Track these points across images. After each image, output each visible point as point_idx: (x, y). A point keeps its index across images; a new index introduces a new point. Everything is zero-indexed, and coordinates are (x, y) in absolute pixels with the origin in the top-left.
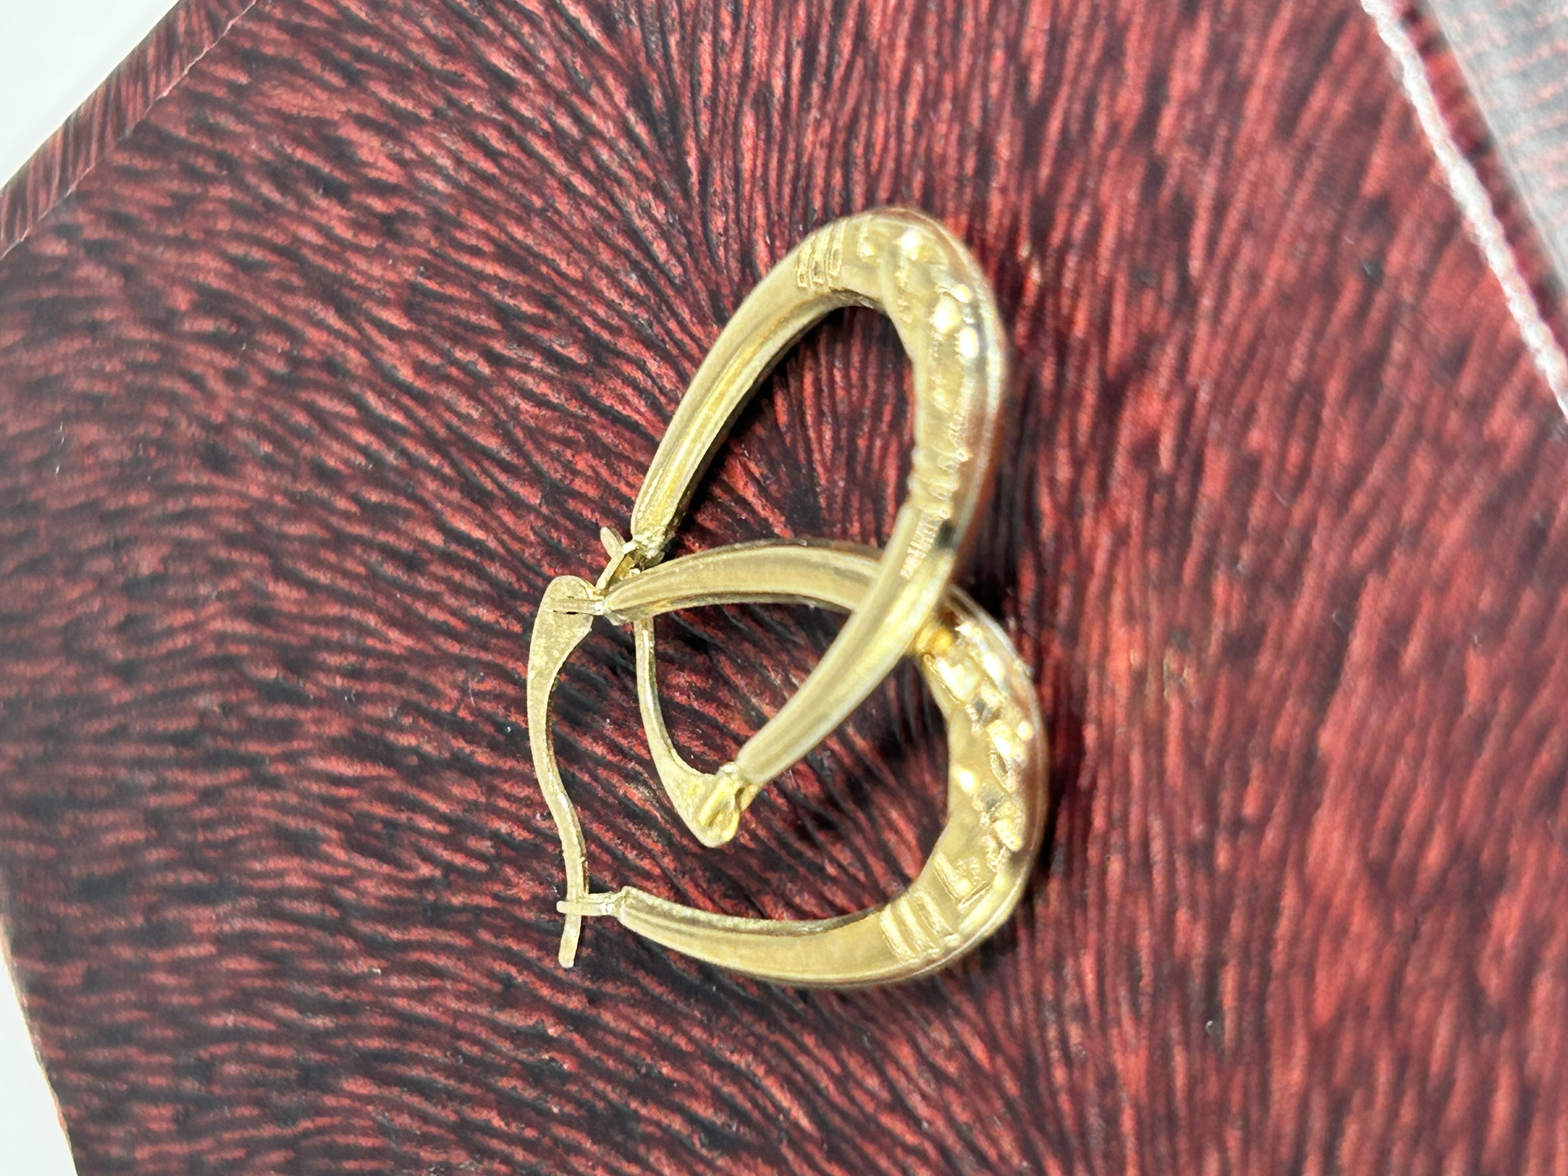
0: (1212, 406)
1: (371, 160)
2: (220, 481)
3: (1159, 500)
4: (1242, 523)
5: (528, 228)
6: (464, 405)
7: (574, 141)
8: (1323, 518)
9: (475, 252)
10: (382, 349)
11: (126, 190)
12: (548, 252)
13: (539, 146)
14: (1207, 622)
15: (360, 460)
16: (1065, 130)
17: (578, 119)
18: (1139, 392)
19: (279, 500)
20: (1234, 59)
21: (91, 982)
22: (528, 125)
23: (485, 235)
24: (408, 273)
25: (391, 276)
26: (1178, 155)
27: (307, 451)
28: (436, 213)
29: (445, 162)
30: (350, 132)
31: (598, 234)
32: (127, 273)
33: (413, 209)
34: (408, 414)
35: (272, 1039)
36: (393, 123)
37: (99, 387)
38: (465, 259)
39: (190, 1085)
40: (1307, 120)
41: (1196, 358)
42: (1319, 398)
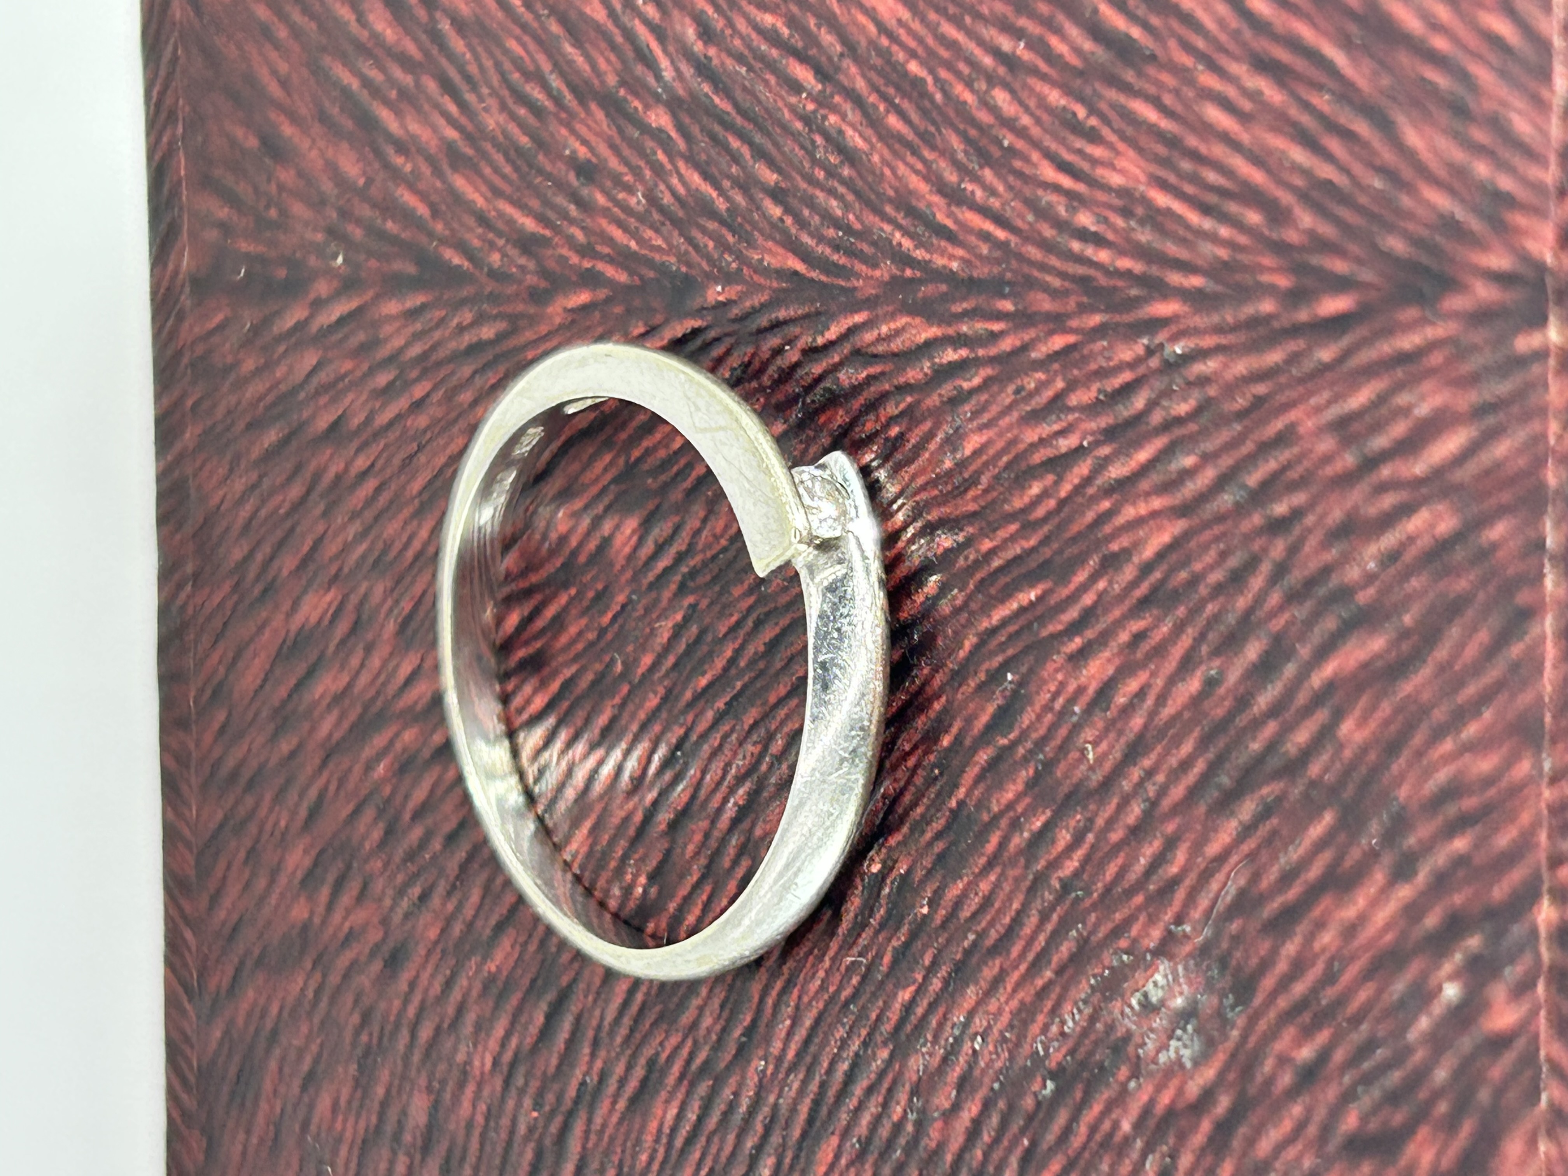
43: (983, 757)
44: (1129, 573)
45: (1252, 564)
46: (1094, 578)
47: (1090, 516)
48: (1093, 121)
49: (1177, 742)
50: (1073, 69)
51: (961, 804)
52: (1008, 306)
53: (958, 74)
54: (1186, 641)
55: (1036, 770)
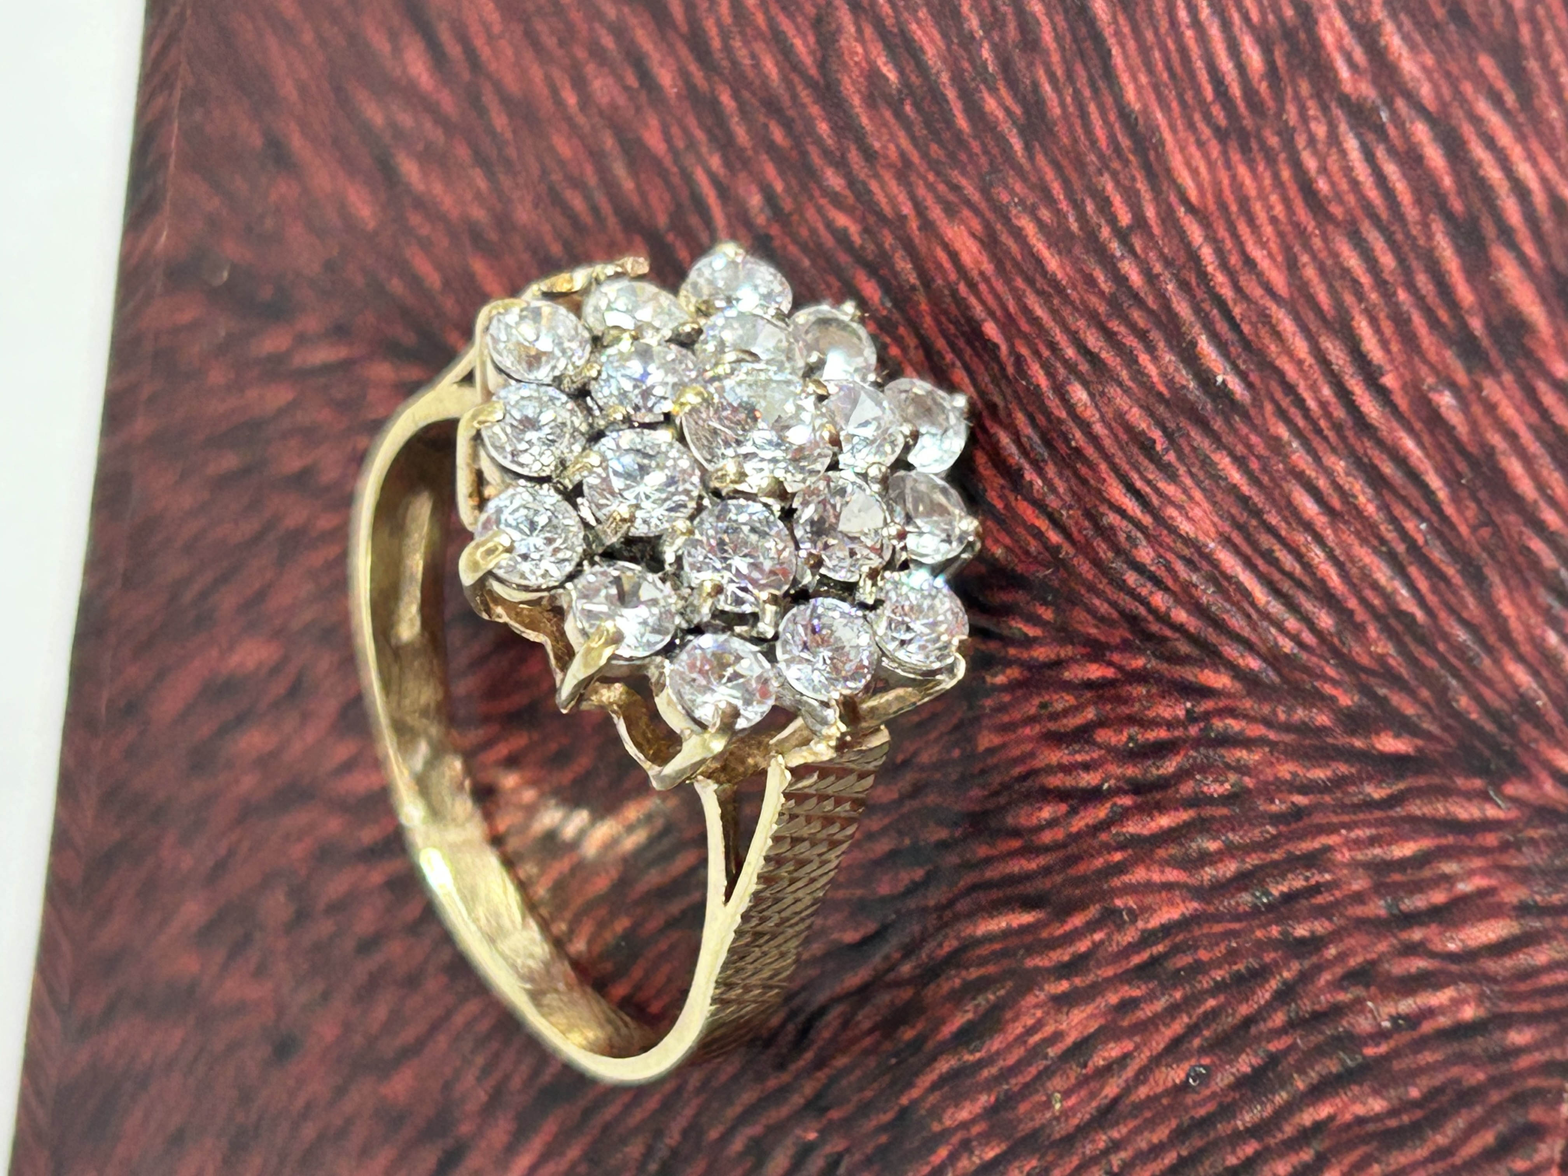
43: (944, 1066)
44: (1129, 936)
45: (1259, 975)
46: (1092, 926)
47: (1099, 863)
48: (1171, 457)
49: (1151, 1124)
50: (1160, 395)
51: (914, 1103)
52: (1048, 614)
53: (1037, 354)
54: (1178, 1026)
55: (997, 1100)
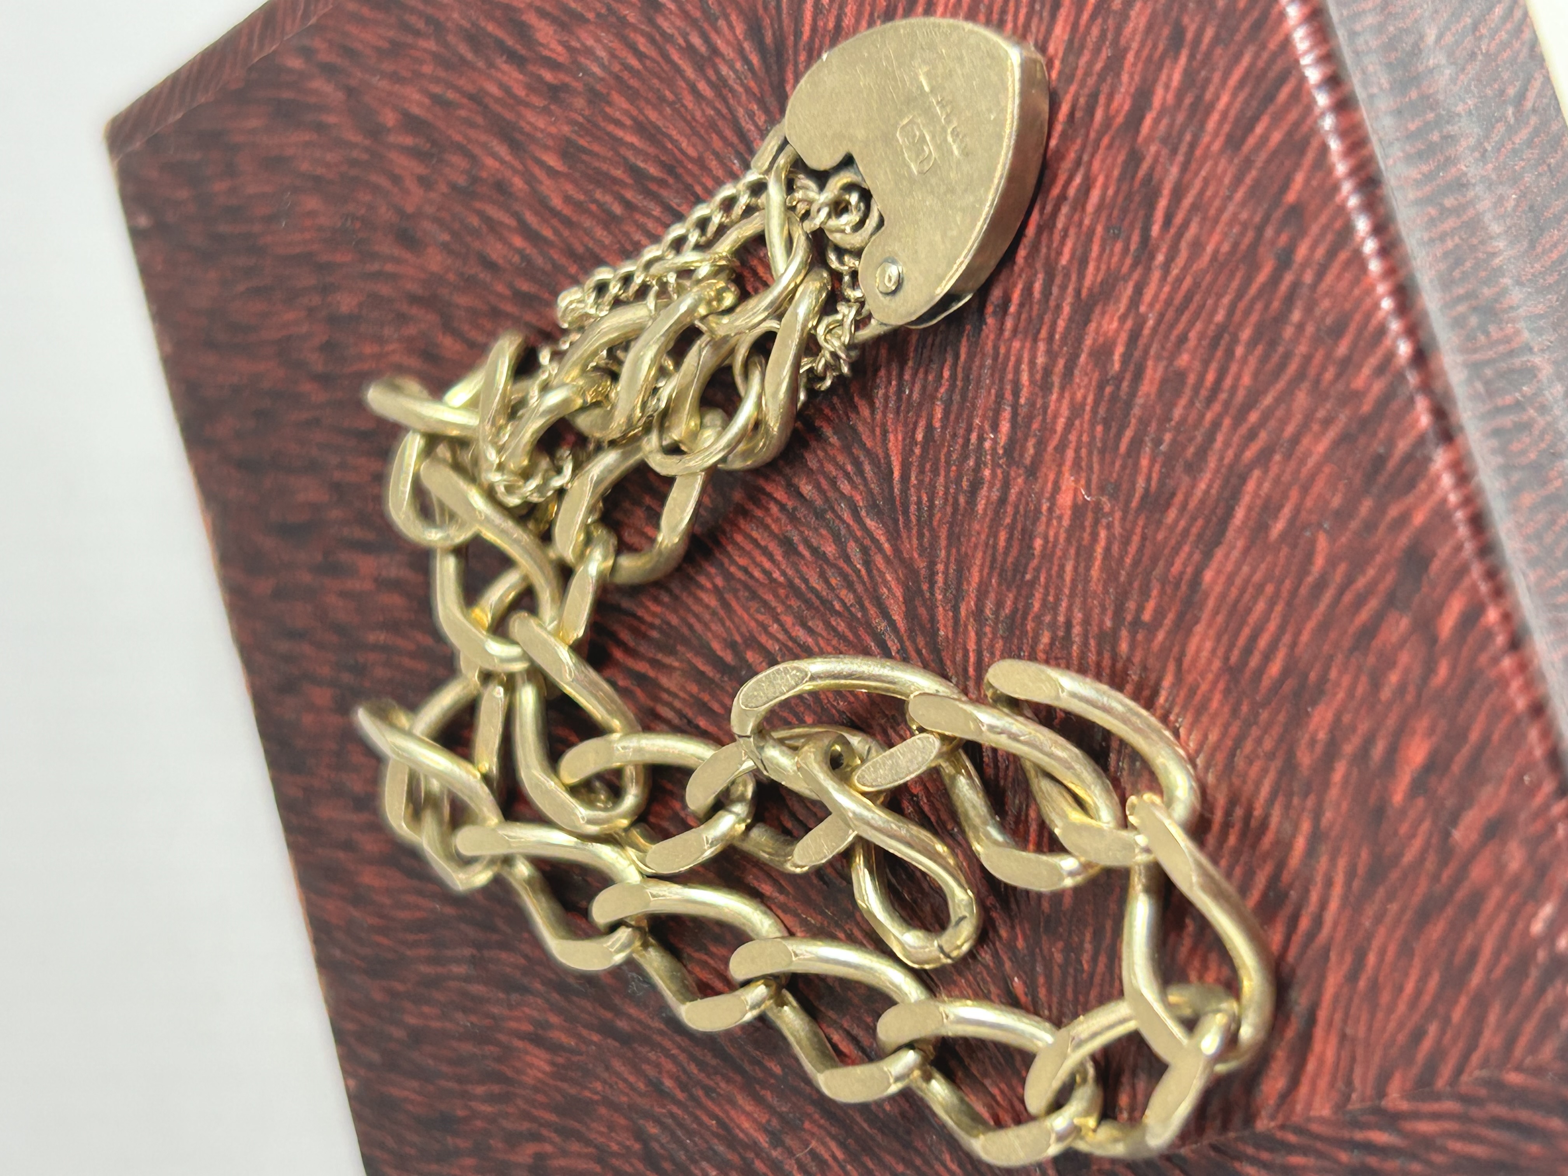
0: (1155, 330)
1: (544, 41)
2: (407, 256)
3: (1108, 390)
4: (1166, 418)
5: (661, 113)
6: (600, 233)
7: (702, 56)
8: (1227, 422)
9: (618, 123)
10: (541, 183)
11: (353, 29)
12: (674, 133)
13: (675, 56)
14: (1133, 484)
15: (516, 259)
16: (1072, 114)
17: (706, 39)
18: (1103, 313)
19: (451, 277)
20: (1204, 88)
21: (278, 594)
22: (669, 38)
23: (626, 113)
24: (566, 129)
25: (553, 130)
26: (1153, 149)
27: (477, 245)
28: (591, 90)
29: (602, 53)
30: (531, 18)
31: (712, 126)
32: (350, 92)
33: (575, 84)
34: (556, 232)
35: (413, 655)
36: (565, 18)
37: (320, 171)
38: (611, 128)
39: (347, 678)
40: (1251, 141)
41: (1148, 294)
42: (1235, 340)
